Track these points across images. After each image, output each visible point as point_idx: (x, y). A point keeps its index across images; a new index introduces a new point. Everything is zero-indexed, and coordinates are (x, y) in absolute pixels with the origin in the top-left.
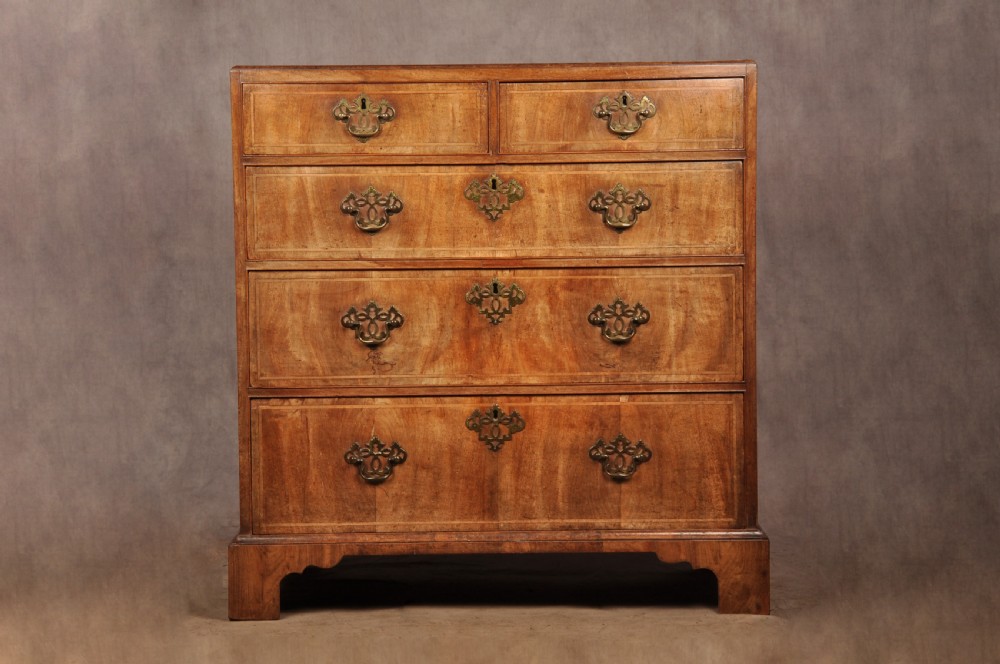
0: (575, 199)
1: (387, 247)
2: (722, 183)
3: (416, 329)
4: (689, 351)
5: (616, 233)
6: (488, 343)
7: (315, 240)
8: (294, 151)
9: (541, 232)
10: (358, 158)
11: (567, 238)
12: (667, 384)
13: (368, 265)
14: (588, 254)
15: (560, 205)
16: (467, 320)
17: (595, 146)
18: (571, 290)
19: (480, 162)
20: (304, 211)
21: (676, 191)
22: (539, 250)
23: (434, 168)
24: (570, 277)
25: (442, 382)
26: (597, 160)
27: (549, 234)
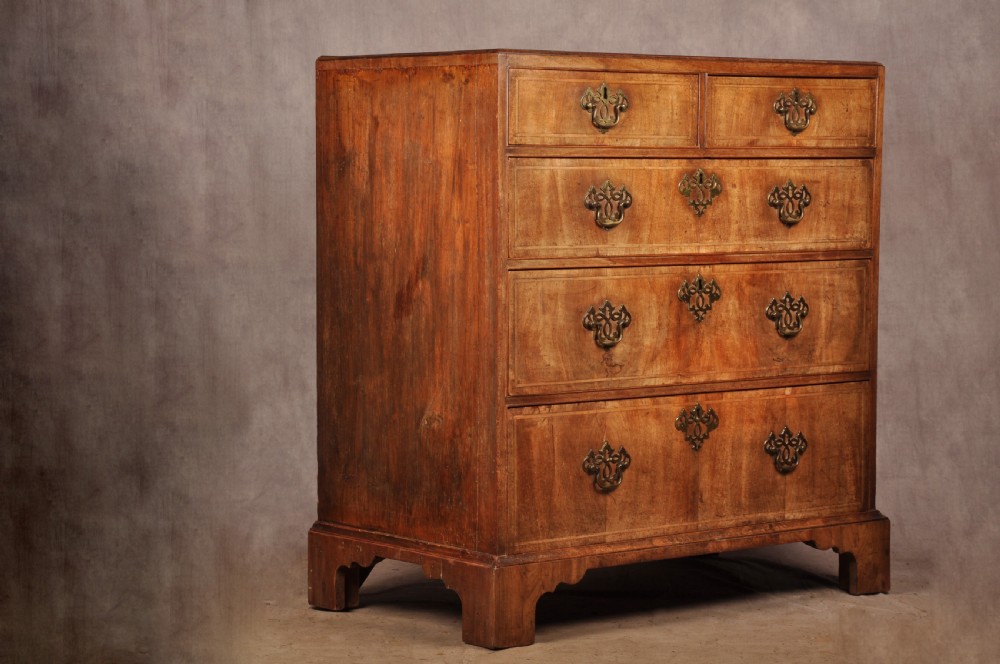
0: (758, 194)
1: (619, 245)
2: (859, 179)
3: (640, 328)
4: (835, 342)
5: (786, 228)
6: (693, 341)
7: (563, 237)
8: (549, 142)
9: (734, 227)
10: (600, 150)
11: (752, 233)
12: (818, 375)
13: (605, 262)
14: (766, 249)
15: (748, 200)
16: (679, 319)
17: (773, 142)
18: (754, 285)
19: (691, 156)
20: (555, 206)
21: (828, 188)
22: (730, 246)
23: (656, 161)
24: (753, 272)
25: (659, 382)
26: (776, 156)
27: (740, 230)
